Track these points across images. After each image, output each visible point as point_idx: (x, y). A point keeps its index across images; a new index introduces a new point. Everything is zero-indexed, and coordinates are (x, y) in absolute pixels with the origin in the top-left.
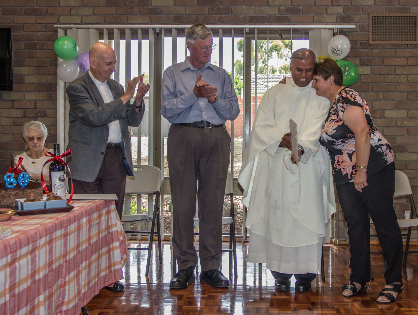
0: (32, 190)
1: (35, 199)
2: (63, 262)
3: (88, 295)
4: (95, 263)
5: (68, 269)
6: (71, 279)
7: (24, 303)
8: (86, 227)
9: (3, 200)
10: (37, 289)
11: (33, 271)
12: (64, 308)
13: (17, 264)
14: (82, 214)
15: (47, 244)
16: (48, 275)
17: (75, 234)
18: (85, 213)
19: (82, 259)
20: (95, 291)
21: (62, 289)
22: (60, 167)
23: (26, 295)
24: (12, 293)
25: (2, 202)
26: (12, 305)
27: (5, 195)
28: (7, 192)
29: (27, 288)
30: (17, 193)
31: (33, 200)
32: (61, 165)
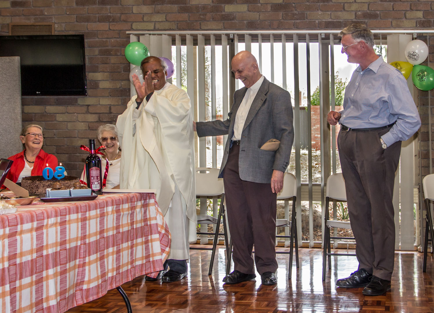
0: (66, 182)
1: (60, 187)
2: (81, 244)
3: (118, 279)
4: (127, 251)
5: (87, 251)
6: (92, 260)
7: (28, 273)
8: (112, 215)
9: (37, 190)
10: (45, 263)
11: (39, 246)
12: (85, 287)
13: (18, 237)
14: (107, 202)
15: (58, 225)
16: (60, 253)
17: (97, 220)
18: (111, 202)
19: (107, 245)
20: (128, 277)
21: (81, 269)
22: (96, 161)
23: (30, 267)
24: (12, 262)
25: (37, 192)
26: (12, 272)
27: (39, 186)
28: (41, 183)
29: (32, 260)
30: (51, 184)
31: (59, 189)
32: (97, 159)
